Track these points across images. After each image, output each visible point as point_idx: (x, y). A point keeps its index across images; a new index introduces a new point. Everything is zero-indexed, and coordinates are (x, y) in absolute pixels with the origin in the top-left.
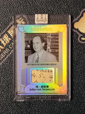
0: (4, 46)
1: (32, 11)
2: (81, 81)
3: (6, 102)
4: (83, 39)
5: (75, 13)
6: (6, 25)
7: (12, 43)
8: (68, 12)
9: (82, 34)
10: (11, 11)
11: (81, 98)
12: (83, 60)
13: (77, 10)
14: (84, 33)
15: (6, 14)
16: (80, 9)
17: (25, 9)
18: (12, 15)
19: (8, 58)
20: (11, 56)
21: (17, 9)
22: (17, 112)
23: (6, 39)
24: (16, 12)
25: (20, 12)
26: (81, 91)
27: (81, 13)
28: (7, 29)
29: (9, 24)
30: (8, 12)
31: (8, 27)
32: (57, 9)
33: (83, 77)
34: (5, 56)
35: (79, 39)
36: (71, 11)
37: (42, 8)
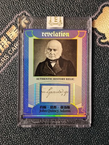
0: (2, 52)
1: (37, 6)
2: (102, 95)
3: (5, 124)
4: (102, 41)
5: (93, 8)
6: (4, 25)
7: (12, 48)
8: (83, 7)
9: (102, 35)
10: (11, 7)
11: (102, 116)
12: (104, 68)
13: (95, 5)
14: (104, 34)
15: (4, 11)
16: (99, 4)
17: (28, 4)
18: (12, 12)
19: (8, 68)
20: (11, 64)
21: (18, 5)
22: (20, 136)
23: (5, 43)
24: (17, 9)
25: (22, 9)
26: (102, 107)
27: (100, 9)
28: (6, 29)
29: (8, 24)
30: (6, 9)
31: (6, 28)
32: (69, 4)
33: (104, 90)
34: (3, 65)
35: (97, 42)
36: (87, 6)
37: (50, 3)
